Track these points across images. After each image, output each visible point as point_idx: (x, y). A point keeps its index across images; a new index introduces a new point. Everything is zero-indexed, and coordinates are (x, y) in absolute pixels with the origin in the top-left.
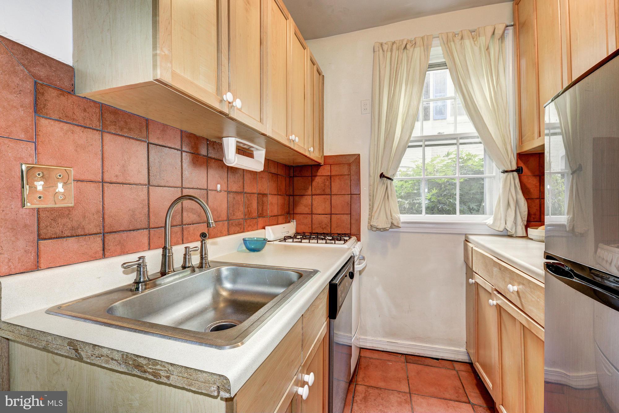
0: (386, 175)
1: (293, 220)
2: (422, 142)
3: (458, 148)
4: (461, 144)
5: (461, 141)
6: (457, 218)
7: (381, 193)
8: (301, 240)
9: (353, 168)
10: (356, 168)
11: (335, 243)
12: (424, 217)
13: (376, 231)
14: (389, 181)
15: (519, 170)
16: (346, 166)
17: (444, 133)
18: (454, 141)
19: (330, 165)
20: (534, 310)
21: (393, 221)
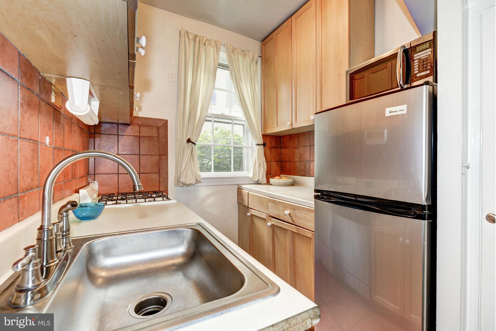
0: (192, 141)
1: (93, 181)
2: (212, 118)
3: (233, 126)
4: (235, 124)
5: (235, 122)
6: (232, 173)
7: (188, 154)
8: (106, 202)
9: (162, 131)
10: (165, 132)
11: (145, 201)
12: (213, 174)
13: (183, 187)
14: (193, 145)
15: (264, 145)
16: (155, 130)
17: (224, 114)
18: (230, 121)
19: (139, 126)
20: (302, 221)
21: (197, 177)
